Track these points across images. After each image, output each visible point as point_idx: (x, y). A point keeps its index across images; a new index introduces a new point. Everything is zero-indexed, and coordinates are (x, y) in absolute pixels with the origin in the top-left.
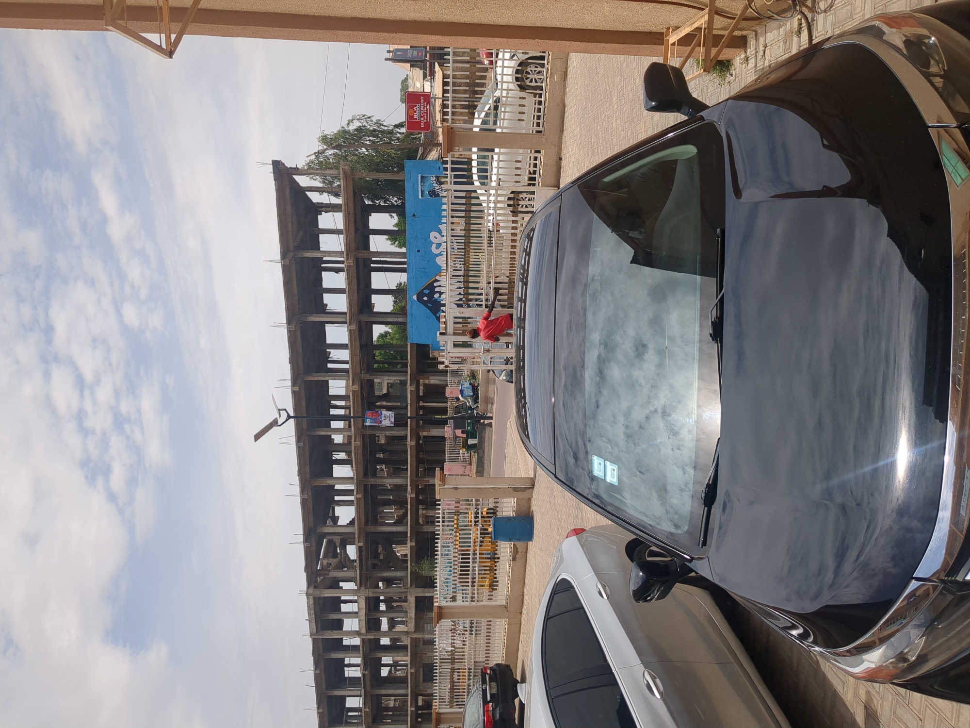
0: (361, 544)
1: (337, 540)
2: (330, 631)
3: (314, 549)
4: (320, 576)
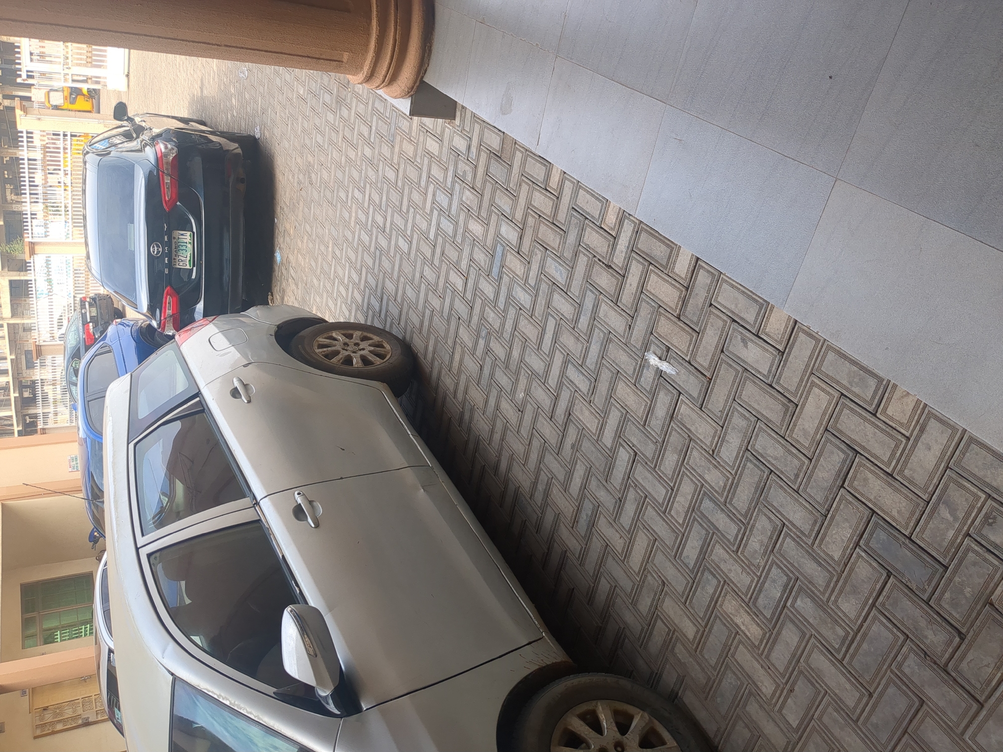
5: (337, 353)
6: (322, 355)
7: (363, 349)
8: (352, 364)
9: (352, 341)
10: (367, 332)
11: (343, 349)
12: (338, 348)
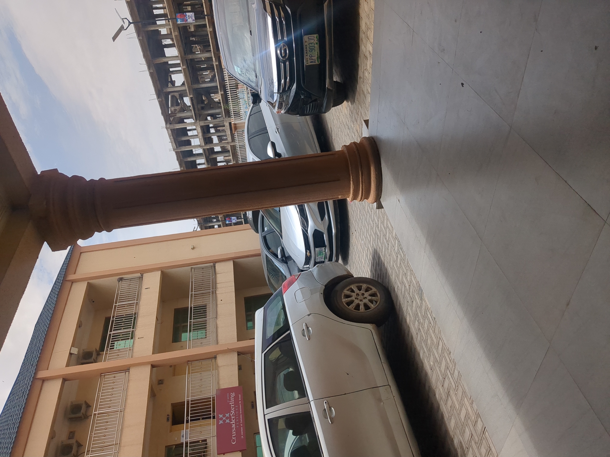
0: (191, 96)
1: (177, 95)
2: (184, 147)
3: (164, 102)
4: (171, 117)
5: (352, 302)
6: (345, 303)
7: (366, 298)
8: (359, 310)
9: (361, 292)
10: (369, 285)
11: (356, 298)
12: (353, 298)
